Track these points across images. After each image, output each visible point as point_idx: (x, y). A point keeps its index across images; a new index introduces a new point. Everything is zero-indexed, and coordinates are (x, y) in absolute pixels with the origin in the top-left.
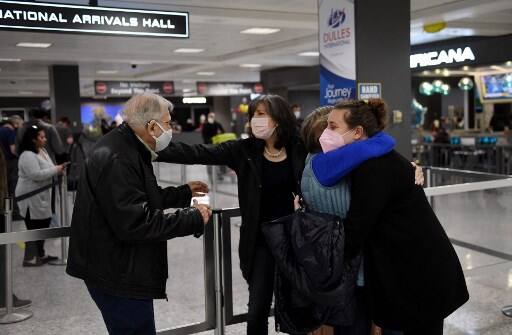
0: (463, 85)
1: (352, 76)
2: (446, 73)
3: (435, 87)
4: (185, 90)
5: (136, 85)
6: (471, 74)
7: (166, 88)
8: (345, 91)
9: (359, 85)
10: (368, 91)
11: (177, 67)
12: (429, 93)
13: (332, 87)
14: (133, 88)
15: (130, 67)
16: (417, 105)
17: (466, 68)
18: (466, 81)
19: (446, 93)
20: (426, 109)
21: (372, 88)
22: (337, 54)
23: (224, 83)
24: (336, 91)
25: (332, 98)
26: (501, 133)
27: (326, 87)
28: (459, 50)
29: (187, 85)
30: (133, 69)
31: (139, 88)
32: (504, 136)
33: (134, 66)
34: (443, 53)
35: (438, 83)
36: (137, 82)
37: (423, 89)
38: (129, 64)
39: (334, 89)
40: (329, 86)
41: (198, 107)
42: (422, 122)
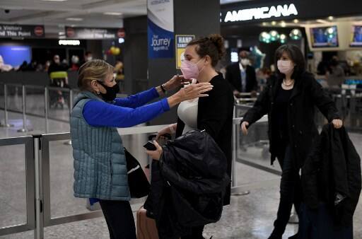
0: (294, 35)
1: (171, 29)
2: (283, 24)
3: (272, 36)
4: (60, 33)
5: (10, 28)
6: (302, 25)
7: (37, 31)
8: (167, 41)
9: (176, 36)
10: (183, 41)
11: (47, 13)
12: (268, 42)
13: (157, 37)
14: (6, 31)
15: (4, 12)
16: (258, 52)
17: (296, 21)
18: (296, 32)
19: (283, 41)
20: (264, 55)
21: (187, 39)
22: (160, 10)
23: (91, 29)
24: (160, 40)
25: (156, 46)
26: (323, 77)
27: (152, 37)
28: (286, 6)
29: (61, 29)
30: (6, 14)
31: (12, 31)
32: (325, 80)
33: (7, 11)
34: (273, 8)
35: (274, 33)
36: (10, 25)
37: (262, 38)
38: (2, 9)
39: (158, 39)
40: (154, 36)
41: (72, 48)
42: (262, 66)
